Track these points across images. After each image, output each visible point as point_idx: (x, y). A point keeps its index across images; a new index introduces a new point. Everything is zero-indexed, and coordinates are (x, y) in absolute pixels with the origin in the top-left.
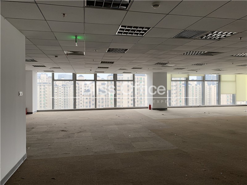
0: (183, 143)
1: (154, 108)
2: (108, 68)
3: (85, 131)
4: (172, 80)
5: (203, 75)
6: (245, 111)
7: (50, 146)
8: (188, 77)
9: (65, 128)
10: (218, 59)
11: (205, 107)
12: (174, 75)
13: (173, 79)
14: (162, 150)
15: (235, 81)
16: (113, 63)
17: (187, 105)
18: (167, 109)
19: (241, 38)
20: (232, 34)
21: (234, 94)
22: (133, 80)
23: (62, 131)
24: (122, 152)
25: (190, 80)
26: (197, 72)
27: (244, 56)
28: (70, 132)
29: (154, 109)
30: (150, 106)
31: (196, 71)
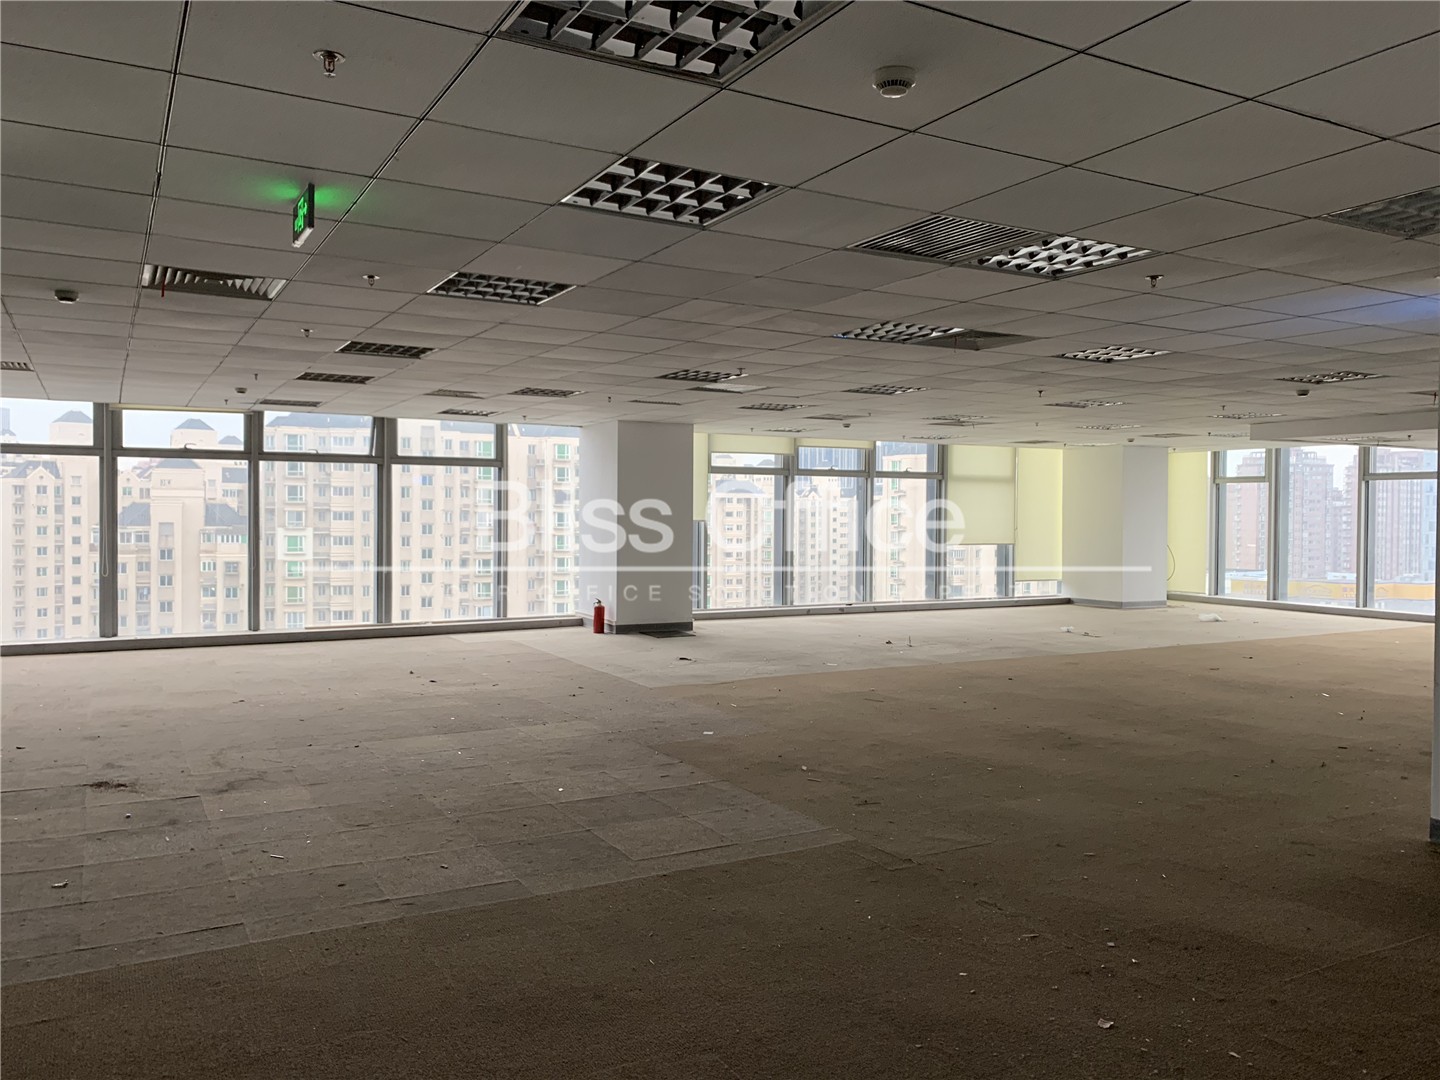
0: (862, 808)
1: (623, 623)
2: (363, 380)
3: (261, 776)
4: (713, 464)
5: (866, 445)
6: (1065, 629)
7: (69, 894)
8: (792, 452)
9: (110, 766)
10: (991, 367)
11: (875, 610)
12: (722, 440)
13: (717, 462)
14: (780, 856)
15: (1012, 480)
16: (416, 353)
17: (784, 602)
18: (689, 626)
19: (1154, 278)
20: (1123, 255)
21: (1006, 546)
22: (500, 462)
23: (99, 785)
24: (568, 887)
25: (802, 466)
26: (847, 426)
27: (1109, 361)
28: (164, 791)
29: (622, 630)
30: (599, 611)
31: (845, 420)
